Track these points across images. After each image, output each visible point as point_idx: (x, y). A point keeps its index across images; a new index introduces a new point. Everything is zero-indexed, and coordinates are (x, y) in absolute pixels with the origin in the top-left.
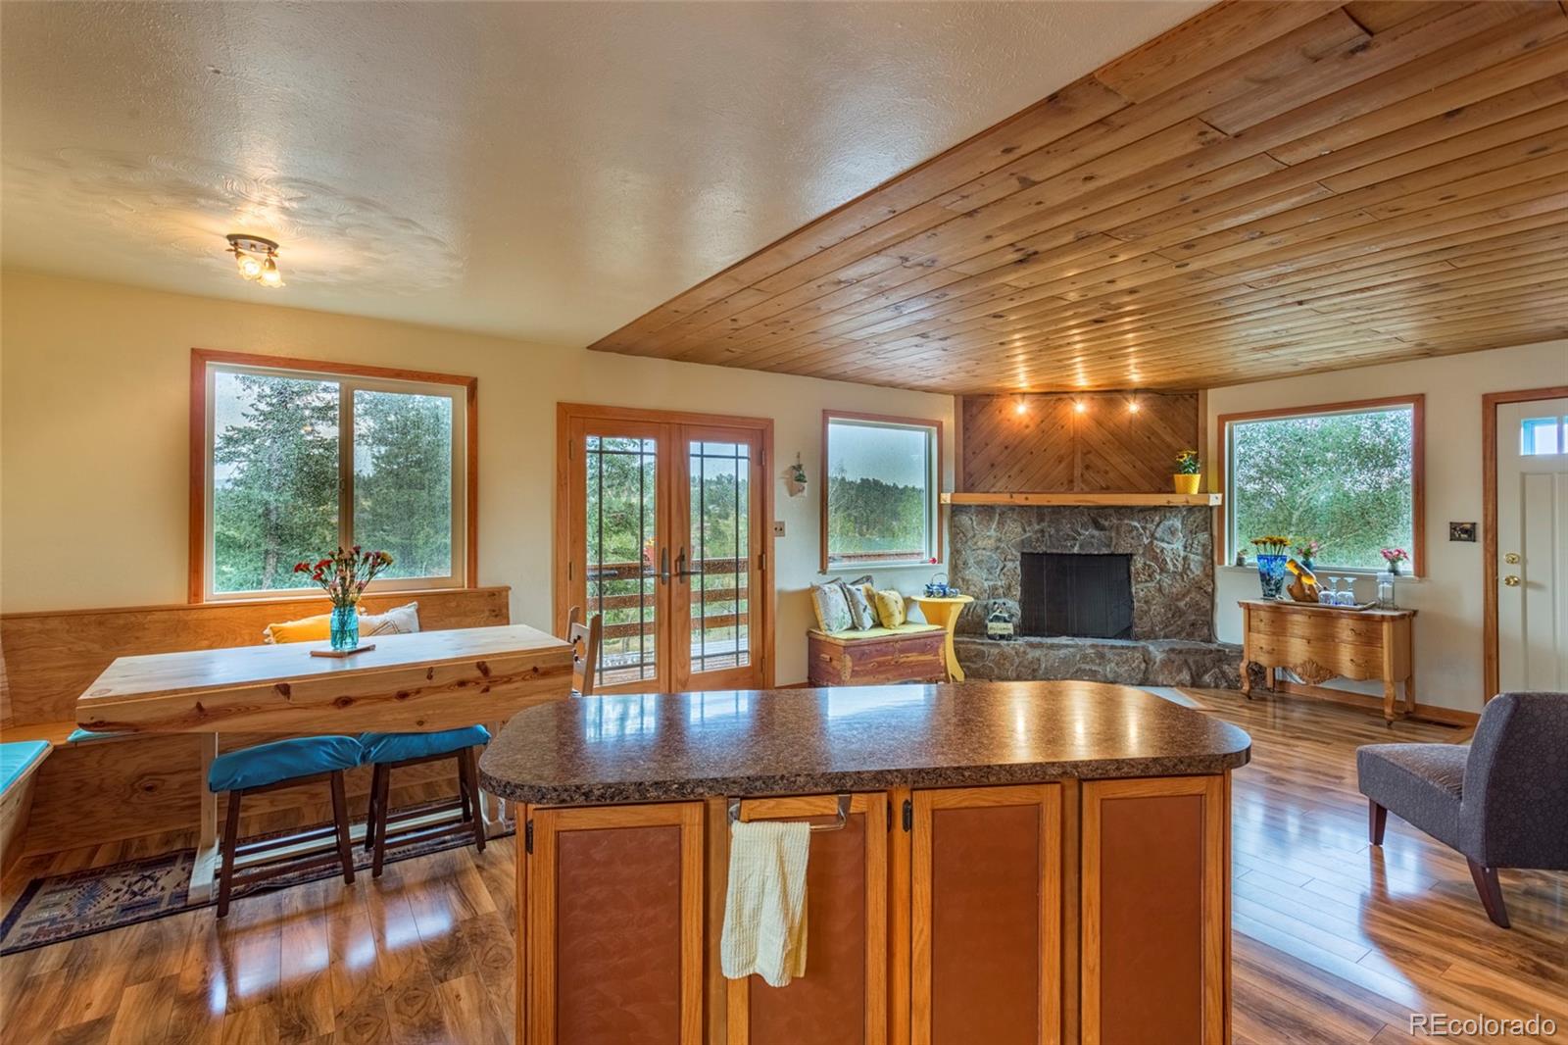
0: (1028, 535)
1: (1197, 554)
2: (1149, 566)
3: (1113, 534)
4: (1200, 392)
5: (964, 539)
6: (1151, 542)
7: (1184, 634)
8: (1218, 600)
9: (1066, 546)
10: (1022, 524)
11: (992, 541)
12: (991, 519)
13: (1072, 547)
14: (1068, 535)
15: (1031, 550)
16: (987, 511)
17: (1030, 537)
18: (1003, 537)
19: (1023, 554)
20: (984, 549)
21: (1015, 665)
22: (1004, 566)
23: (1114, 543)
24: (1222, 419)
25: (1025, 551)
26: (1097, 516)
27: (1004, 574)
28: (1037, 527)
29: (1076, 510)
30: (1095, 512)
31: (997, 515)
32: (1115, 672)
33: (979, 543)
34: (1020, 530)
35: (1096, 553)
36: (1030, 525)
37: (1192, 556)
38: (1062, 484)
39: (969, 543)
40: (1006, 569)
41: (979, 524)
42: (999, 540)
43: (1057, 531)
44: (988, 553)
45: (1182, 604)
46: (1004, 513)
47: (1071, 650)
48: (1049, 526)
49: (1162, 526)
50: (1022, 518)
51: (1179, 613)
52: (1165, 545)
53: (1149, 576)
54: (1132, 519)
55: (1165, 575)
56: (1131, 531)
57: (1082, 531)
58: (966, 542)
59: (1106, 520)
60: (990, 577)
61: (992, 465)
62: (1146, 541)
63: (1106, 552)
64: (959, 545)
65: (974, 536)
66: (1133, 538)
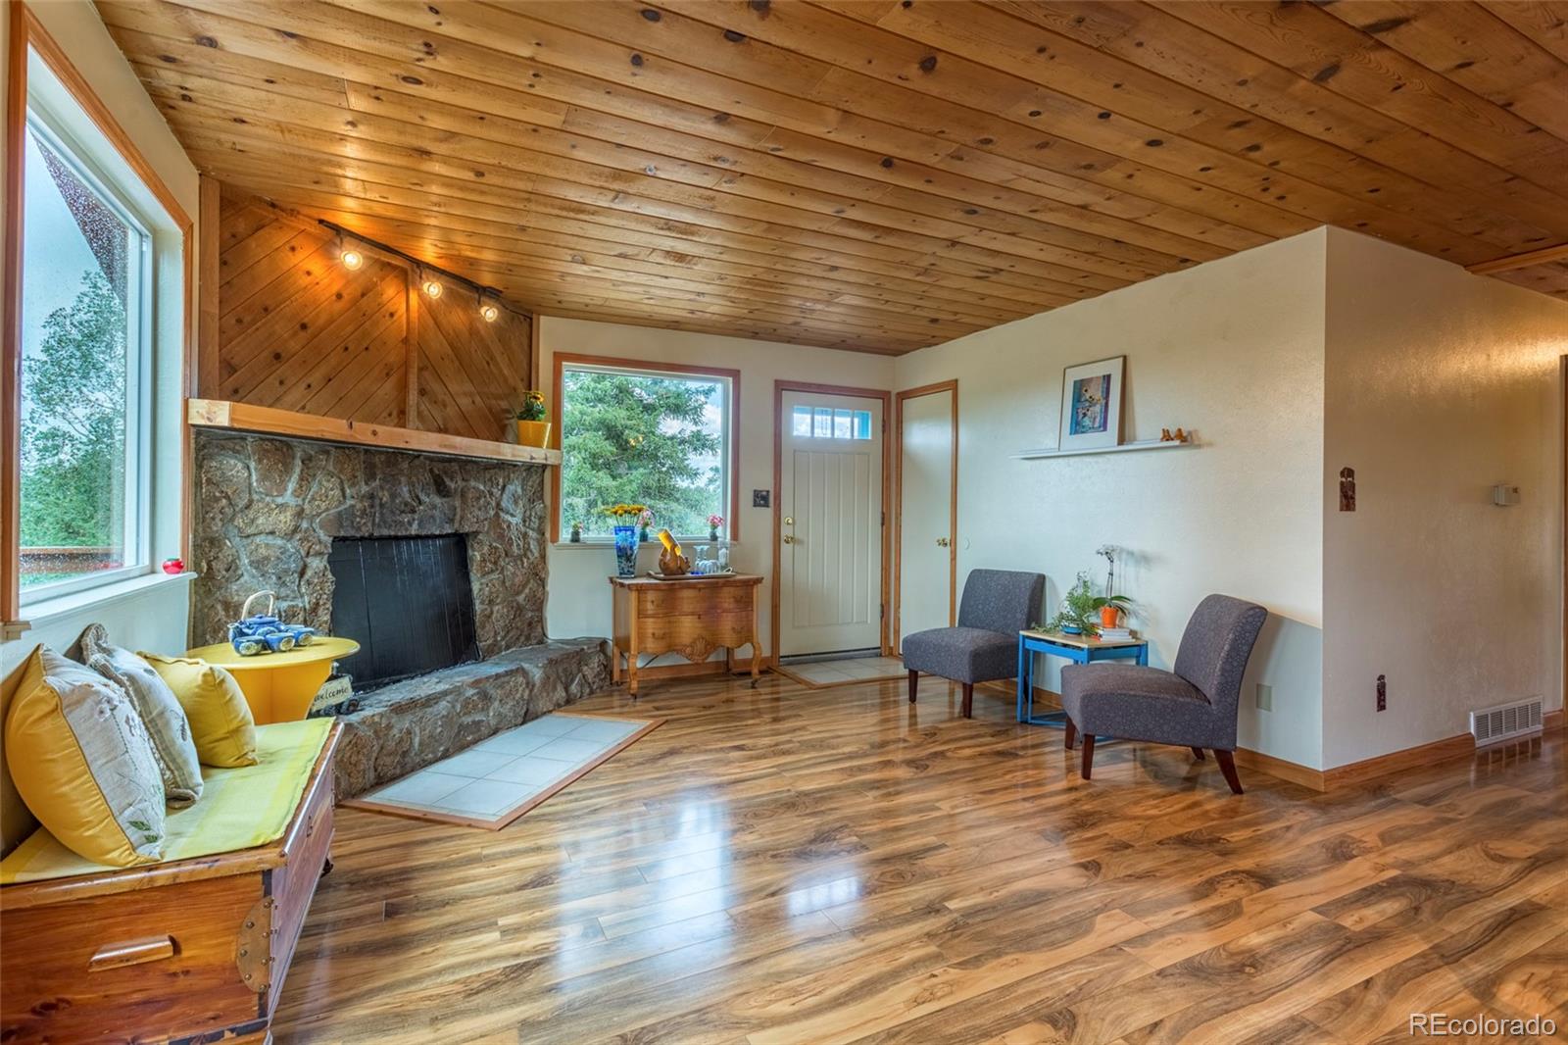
0: (350, 502)
1: (533, 530)
2: (496, 548)
3: (457, 503)
4: (534, 316)
5: (229, 511)
6: (497, 515)
7: (522, 639)
8: (549, 588)
9: (402, 523)
10: (342, 482)
11: (286, 519)
12: (287, 470)
13: (410, 524)
14: (406, 504)
15: (351, 533)
16: (277, 448)
17: (353, 506)
18: (306, 506)
19: (337, 540)
20: (272, 533)
21: (375, 755)
22: (305, 567)
23: (458, 517)
24: (559, 357)
25: (342, 534)
26: (442, 473)
27: (309, 583)
28: (364, 489)
29: (417, 462)
30: (441, 466)
31: (298, 462)
32: (500, 714)
33: (260, 521)
34: (337, 492)
35: (437, 533)
36: (353, 485)
37: (531, 533)
38: (390, 415)
39: (239, 521)
40: (309, 573)
41: (263, 479)
42: (300, 514)
43: (393, 496)
44: (280, 542)
45: (521, 598)
46: (310, 459)
47: (448, 698)
48: (382, 488)
49: (507, 491)
50: (341, 471)
51: (519, 610)
52: (510, 518)
53: (495, 563)
54: (477, 479)
55: (507, 560)
56: (479, 498)
57: (423, 497)
58: (232, 520)
59: (452, 480)
60: (283, 592)
61: (277, 356)
62: (492, 513)
63: (450, 531)
64: (217, 527)
65: (248, 507)
66: (480, 509)
